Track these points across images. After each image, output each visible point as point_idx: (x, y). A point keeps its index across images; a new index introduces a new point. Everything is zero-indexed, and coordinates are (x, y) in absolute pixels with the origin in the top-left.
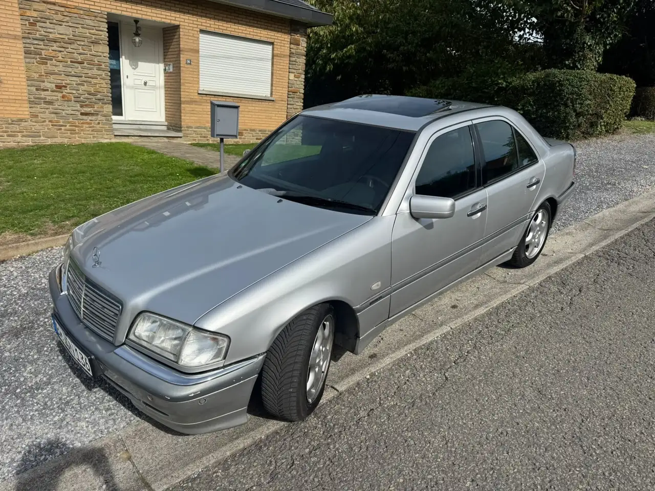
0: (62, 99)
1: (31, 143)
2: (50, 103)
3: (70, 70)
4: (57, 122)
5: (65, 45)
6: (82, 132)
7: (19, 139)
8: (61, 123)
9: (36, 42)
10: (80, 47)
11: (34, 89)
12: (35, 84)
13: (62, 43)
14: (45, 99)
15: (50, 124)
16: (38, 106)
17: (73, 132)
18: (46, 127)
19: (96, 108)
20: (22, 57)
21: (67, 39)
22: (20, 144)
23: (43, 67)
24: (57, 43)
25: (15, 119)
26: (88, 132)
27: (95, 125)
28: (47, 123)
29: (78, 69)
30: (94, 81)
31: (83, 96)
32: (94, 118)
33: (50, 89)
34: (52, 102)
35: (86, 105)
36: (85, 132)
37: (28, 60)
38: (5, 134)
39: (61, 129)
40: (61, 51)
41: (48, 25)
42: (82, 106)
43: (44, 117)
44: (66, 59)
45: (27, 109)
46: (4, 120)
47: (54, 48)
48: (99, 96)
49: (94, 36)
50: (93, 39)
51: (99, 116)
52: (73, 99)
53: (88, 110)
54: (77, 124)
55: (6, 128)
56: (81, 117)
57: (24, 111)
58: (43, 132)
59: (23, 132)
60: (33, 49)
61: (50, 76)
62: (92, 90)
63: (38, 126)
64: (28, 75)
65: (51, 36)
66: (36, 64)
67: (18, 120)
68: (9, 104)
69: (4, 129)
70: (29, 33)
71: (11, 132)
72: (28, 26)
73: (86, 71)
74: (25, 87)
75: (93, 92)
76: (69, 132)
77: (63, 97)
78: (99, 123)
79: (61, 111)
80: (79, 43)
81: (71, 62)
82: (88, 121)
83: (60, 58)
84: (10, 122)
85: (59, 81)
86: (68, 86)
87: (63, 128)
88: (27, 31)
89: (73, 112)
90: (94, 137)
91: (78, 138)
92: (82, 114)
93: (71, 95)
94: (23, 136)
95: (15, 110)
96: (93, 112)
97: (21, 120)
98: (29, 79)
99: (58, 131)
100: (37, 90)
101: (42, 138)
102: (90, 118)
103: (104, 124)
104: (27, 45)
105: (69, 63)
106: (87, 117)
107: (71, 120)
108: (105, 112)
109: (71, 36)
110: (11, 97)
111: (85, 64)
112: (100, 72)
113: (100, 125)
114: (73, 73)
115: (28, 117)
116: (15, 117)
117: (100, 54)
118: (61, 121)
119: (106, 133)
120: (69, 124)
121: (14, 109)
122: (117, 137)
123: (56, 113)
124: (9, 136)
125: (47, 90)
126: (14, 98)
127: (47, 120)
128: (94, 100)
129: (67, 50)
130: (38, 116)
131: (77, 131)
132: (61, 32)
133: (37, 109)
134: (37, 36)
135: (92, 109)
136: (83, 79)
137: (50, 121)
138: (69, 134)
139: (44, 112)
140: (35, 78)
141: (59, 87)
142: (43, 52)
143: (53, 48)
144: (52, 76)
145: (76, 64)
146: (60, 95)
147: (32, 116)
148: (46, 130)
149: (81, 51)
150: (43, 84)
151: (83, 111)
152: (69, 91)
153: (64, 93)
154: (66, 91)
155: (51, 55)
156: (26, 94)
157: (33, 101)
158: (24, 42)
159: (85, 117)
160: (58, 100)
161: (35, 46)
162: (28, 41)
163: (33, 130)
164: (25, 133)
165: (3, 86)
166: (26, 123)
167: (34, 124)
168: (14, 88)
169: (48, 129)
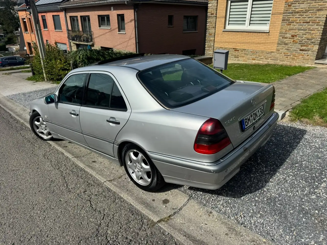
0: (293, 42)
1: (273, 63)
2: (286, 44)
3: (301, 27)
4: (287, 53)
5: (303, 14)
6: (298, 60)
7: (268, 61)
8: (289, 55)
9: (289, 14)
10: (311, 14)
11: (281, 37)
12: (283, 35)
13: (301, 13)
14: (285, 42)
15: (284, 54)
17: (293, 59)
18: (281, 56)
19: (309, 47)
20: (281, 23)
21: (304, 10)
22: (269, 63)
23: (289, 26)
24: (299, 14)
25: (270, 52)
26: (301, 60)
27: (305, 56)
29: (306, 26)
30: (312, 32)
31: (304, 41)
32: (306, 52)
33: (288, 38)
34: (288, 44)
35: (304, 46)
36: (299, 60)
37: (283, 24)
39: (287, 57)
40: (299, 18)
41: (297, 5)
42: (301, 46)
43: (282, 51)
44: (300, 21)
45: (276, 47)
46: (266, 52)
47: (297, 16)
48: (313, 40)
49: (320, 6)
50: (320, 8)
51: (310, 52)
52: (298, 42)
53: (304, 48)
54: (296, 55)
55: (266, 55)
56: (299, 52)
57: (274, 48)
59: (271, 58)
60: (286, 18)
61: (290, 31)
62: (310, 37)
63: (278, 56)
64: (281, 31)
65: (297, 10)
66: (286, 25)
67: (271, 52)
68: (269, 45)
69: (265, 56)
70: (287, 11)
71: (267, 57)
72: (287, 7)
73: (309, 27)
74: (277, 37)
75: (310, 38)
76: (291, 59)
77: (293, 41)
78: (308, 56)
79: (290, 48)
80: (310, 11)
81: (303, 22)
82: (303, 54)
83: (298, 21)
84: (268, 53)
85: (294, 33)
86: (298, 35)
87: (289, 57)
88: (286, 10)
89: (296, 49)
90: (303, 63)
91: (294, 63)
92: (301, 50)
93: (298, 40)
94: (271, 59)
96: (306, 49)
97: (272, 52)
98: (281, 33)
99: (286, 58)
100: (283, 38)
101: (278, 61)
102: (304, 52)
103: (311, 56)
104: (284, 17)
105: (302, 23)
106: (302, 52)
107: (294, 53)
108: (314, 49)
109: (307, 8)
110: (271, 42)
111: (311, 23)
112: (317, 27)
113: (309, 56)
114: (302, 28)
115: (275, 51)
116: (270, 51)
117: (321, 16)
118: (289, 53)
119: (310, 61)
120: (292, 55)
121: (271, 47)
122: (316, 64)
123: (287, 49)
124: (265, 59)
125: (287, 38)
126: (272, 42)
127: (283, 53)
128: (309, 42)
129: (303, 16)
130: (279, 50)
131: (295, 59)
132: (302, 7)
133: (280, 47)
134: (290, 11)
135: (306, 47)
136: (307, 31)
137: (284, 53)
138: (291, 60)
139: (282, 49)
140: (284, 32)
141: (293, 36)
142: (290, 19)
143: (295, 16)
144: (292, 31)
145: (305, 24)
146: (293, 40)
148: (281, 57)
149: (310, 16)
150: (286, 35)
151: (301, 49)
152: (297, 38)
153: (295, 39)
154: (296, 38)
155: (294, 20)
156: (277, 40)
157: (279, 44)
158: (284, 15)
159: (301, 52)
160: (291, 43)
161: (288, 16)
162: (285, 14)
163: (276, 57)
165: (270, 37)
166: (274, 54)
167: (277, 54)
168: (273, 37)
169: (282, 57)
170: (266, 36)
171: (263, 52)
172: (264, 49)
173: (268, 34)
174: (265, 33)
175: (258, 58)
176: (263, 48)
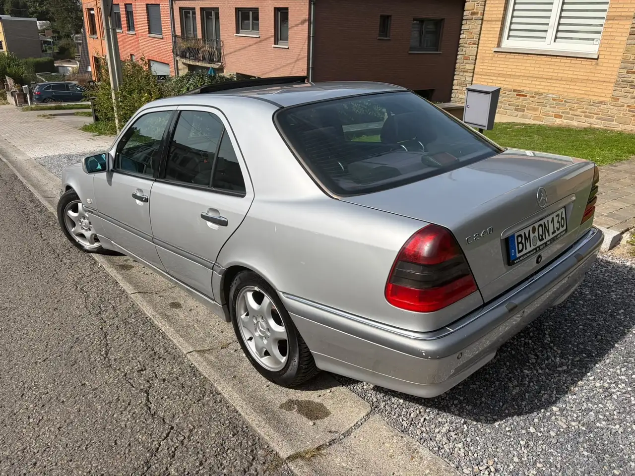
1: (602, 126)
7: (592, 121)
11: (625, 71)
12: (628, 66)
14: (633, 82)
15: (628, 109)
16: (623, 89)
18: (622, 112)
20: (625, 39)
22: (592, 125)
25: (597, 101)
28: (625, 107)
37: (630, 41)
38: (583, 114)
43: (624, 101)
45: (610, 92)
46: (587, 101)
55: (586, 108)
57: (607, 94)
58: (617, 116)
63: (614, 111)
64: (624, 57)
67: (598, 102)
68: (596, 86)
69: (584, 110)
71: (589, 113)
74: (616, 69)
84: (592, 103)
94: (597, 118)
95: (599, 93)
97: (601, 103)
98: (624, 61)
99: (633, 118)
100: (628, 72)
101: (614, 123)
110: (601, 79)
115: (608, 99)
116: (596, 99)
121: (600, 91)
124: (585, 116)
126: (603, 80)
127: (626, 105)
130: (618, 99)
133: (620, 92)
137: (628, 106)
139: (626, 97)
140: (631, 60)
147: (612, 100)
148: (621, 115)
156: (615, 77)
157: (619, 84)
158: (634, 22)
163: (609, 113)
164: (600, 116)
165: (598, 68)
166: (605, 106)
167: (612, 107)
168: (607, 70)
169: (624, 114)
170: (591, 67)
171: (579, 101)
172: (582, 94)
173: (594, 62)
174: (588, 60)
175: (568, 113)
176: (583, 92)
